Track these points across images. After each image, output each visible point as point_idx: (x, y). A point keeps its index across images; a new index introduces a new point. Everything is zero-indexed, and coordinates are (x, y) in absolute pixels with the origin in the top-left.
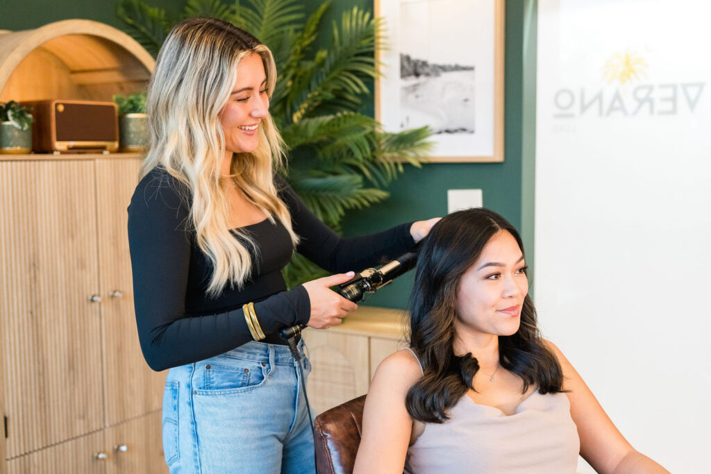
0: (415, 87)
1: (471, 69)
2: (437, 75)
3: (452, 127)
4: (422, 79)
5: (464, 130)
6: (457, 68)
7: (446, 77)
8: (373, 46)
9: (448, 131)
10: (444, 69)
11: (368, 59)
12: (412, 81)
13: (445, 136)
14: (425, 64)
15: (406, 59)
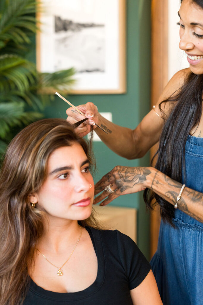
0: (64, 40)
1: (101, 26)
2: (79, 30)
3: (90, 68)
4: (69, 33)
5: (97, 70)
6: (92, 26)
7: (86, 32)
8: (34, 9)
9: (88, 71)
10: (84, 26)
11: (31, 19)
12: (63, 34)
13: (86, 75)
14: (71, 23)
15: (58, 19)
